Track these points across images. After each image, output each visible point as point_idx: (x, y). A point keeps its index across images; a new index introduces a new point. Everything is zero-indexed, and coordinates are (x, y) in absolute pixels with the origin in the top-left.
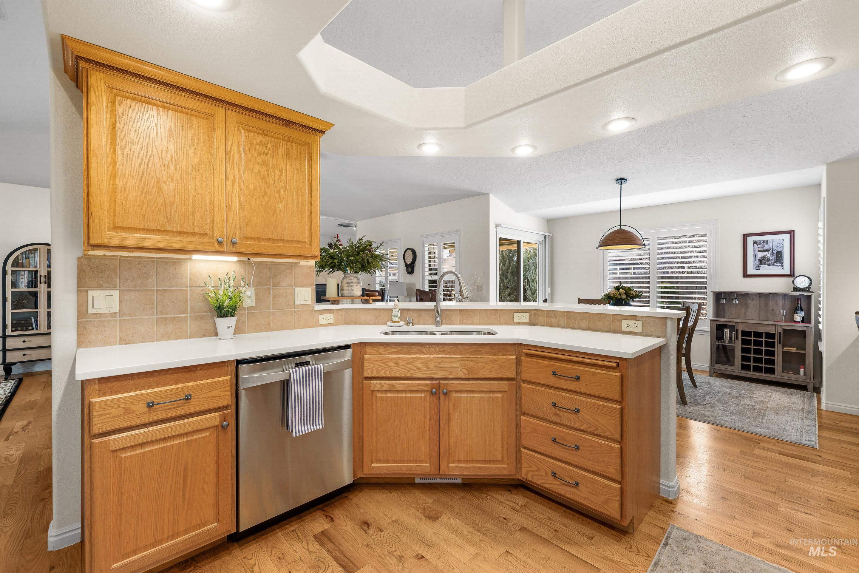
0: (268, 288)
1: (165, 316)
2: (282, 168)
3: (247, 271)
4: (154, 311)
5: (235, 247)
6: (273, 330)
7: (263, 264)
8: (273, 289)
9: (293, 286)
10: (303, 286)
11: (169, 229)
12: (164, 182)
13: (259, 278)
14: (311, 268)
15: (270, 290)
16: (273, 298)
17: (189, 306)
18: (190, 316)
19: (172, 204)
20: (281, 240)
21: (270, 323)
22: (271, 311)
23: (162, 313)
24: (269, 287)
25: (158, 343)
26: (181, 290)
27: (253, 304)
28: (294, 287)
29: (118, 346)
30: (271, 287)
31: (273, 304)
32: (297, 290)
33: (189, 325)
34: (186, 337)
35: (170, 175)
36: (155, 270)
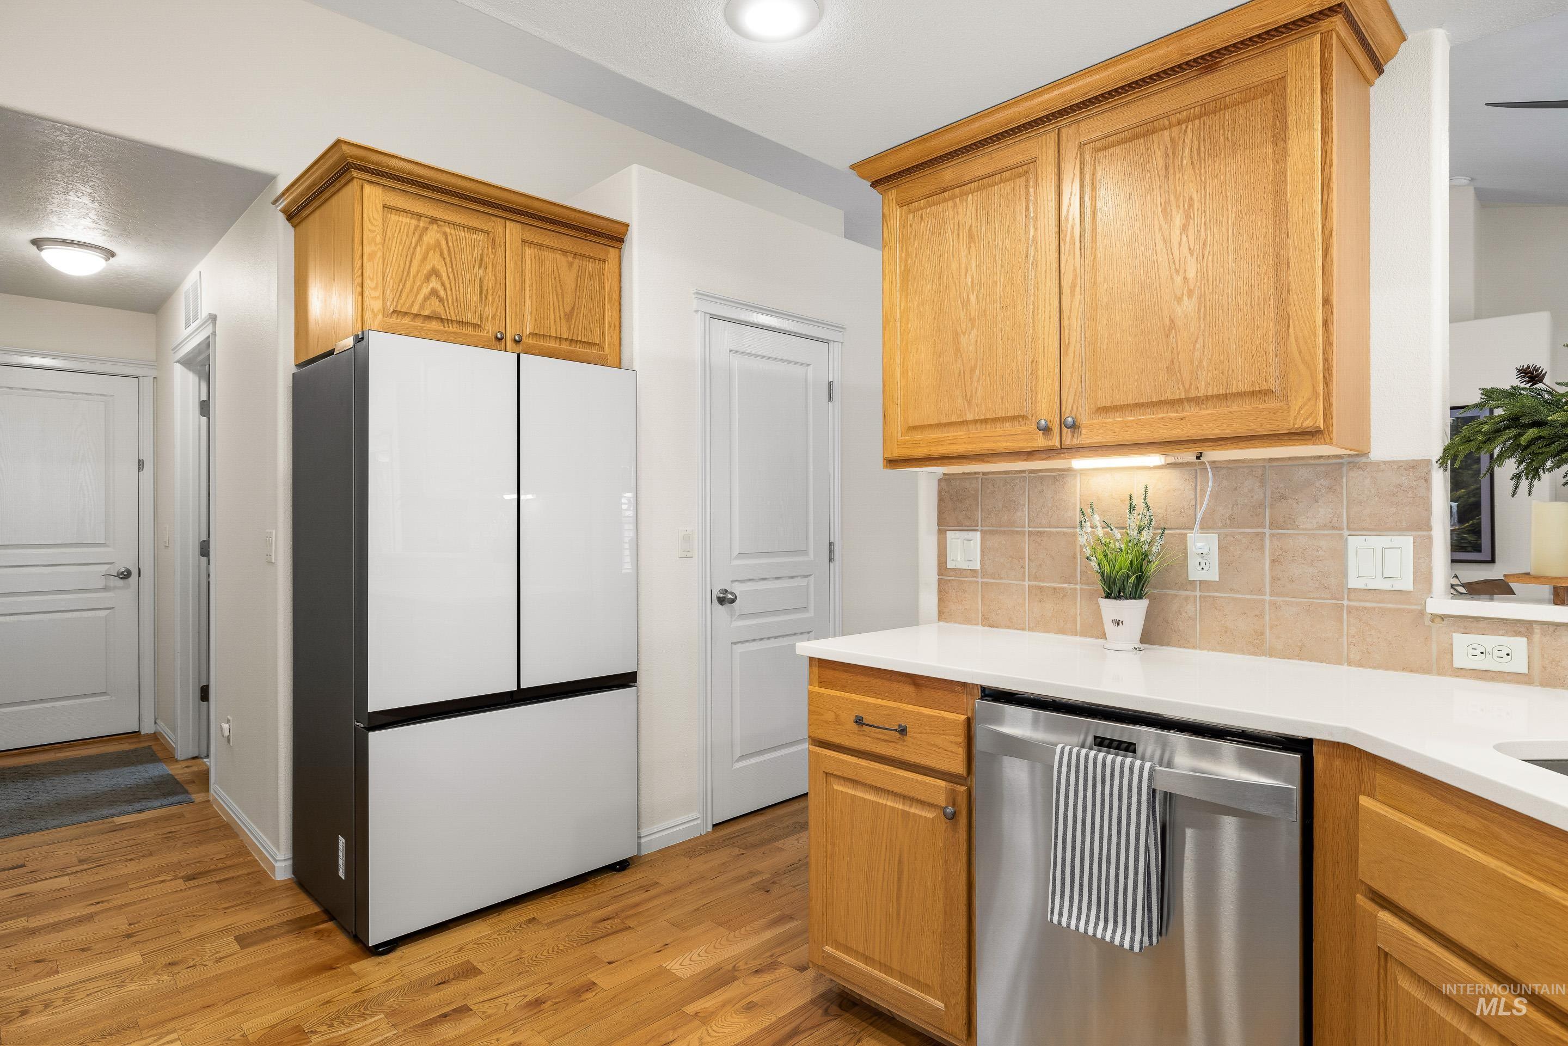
0: (1257, 534)
1: (1041, 584)
2: (1191, 199)
3: (1198, 488)
4: (1024, 573)
6: (1272, 653)
7: (1243, 467)
8: (1272, 535)
9: (1341, 529)
10: (1379, 527)
11: (970, 417)
12: (962, 331)
13: (1230, 507)
14: (1413, 467)
15: (1262, 540)
16: (1273, 561)
17: (1079, 567)
18: (1081, 589)
21: (1262, 634)
22: (1267, 598)
23: (1036, 578)
24: (1259, 530)
25: (1031, 633)
26: (1064, 534)
27: (1213, 574)
28: (1346, 533)
29: (980, 628)
30: (1267, 531)
31: (1275, 579)
32: (1355, 542)
33: (1078, 607)
34: (1074, 633)
35: (970, 315)
36: (1027, 494)
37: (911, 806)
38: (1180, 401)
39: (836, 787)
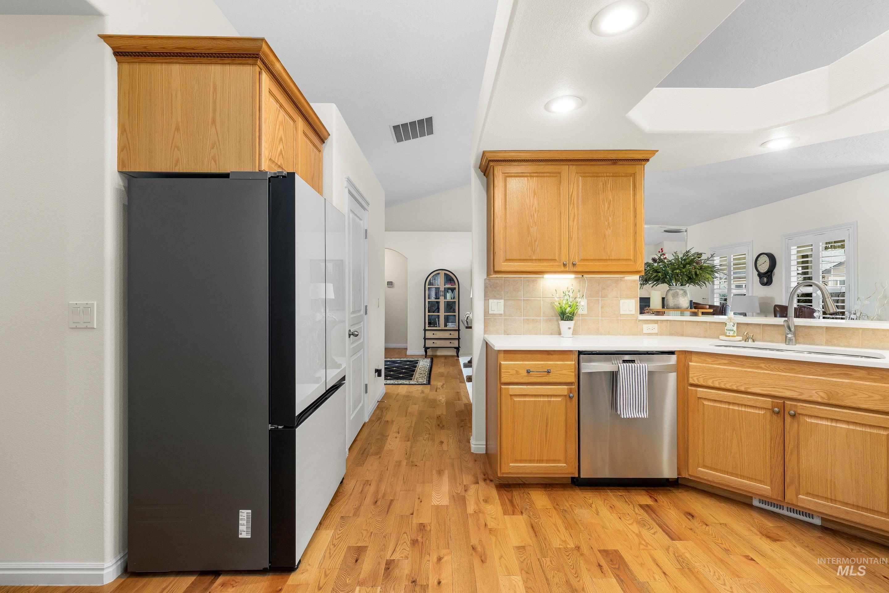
1: (528, 318)
2: (610, 200)
3: (581, 285)
4: (521, 314)
5: (575, 267)
6: (601, 334)
7: (594, 280)
8: (601, 300)
9: (618, 298)
10: (627, 298)
11: (534, 258)
12: (531, 226)
13: (590, 291)
14: (635, 281)
15: (599, 301)
16: (602, 307)
17: (542, 311)
18: (543, 319)
19: (535, 241)
20: (609, 259)
21: (599, 329)
22: (600, 318)
23: (526, 316)
24: (598, 298)
25: (524, 336)
26: (537, 300)
27: (585, 312)
28: (619, 299)
29: (503, 335)
30: (600, 298)
31: (602, 312)
32: (622, 301)
33: (542, 325)
34: (540, 334)
35: (534, 221)
36: (522, 286)
37: (551, 398)
38: (607, 260)
39: (515, 399)
